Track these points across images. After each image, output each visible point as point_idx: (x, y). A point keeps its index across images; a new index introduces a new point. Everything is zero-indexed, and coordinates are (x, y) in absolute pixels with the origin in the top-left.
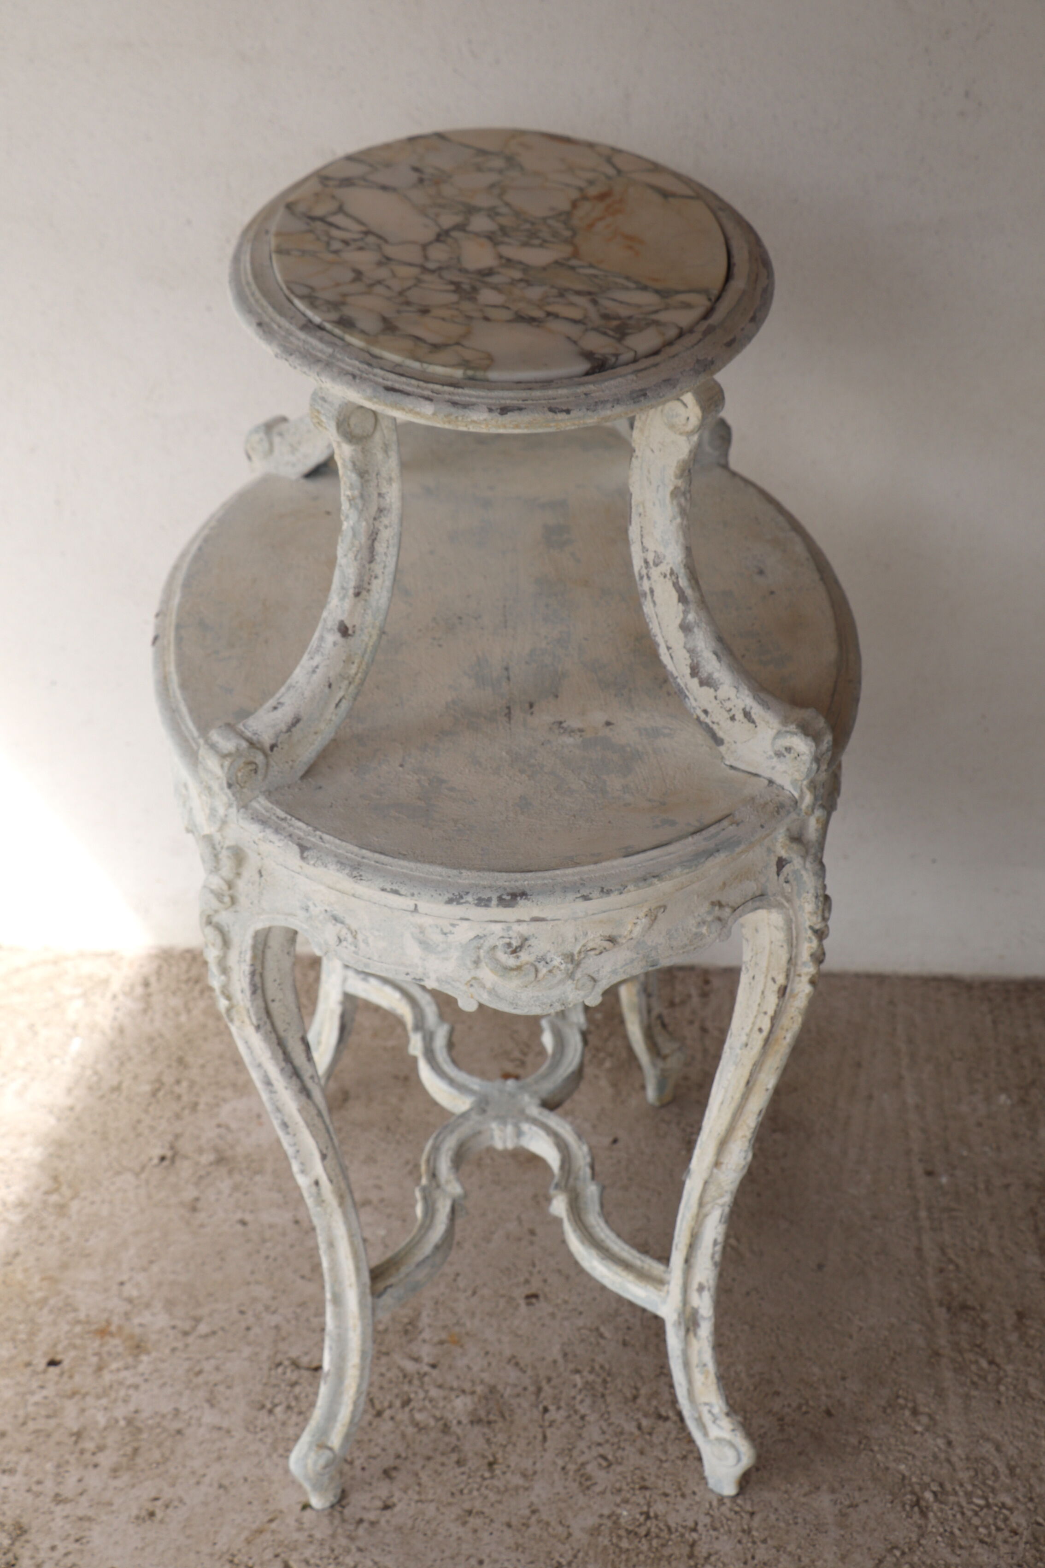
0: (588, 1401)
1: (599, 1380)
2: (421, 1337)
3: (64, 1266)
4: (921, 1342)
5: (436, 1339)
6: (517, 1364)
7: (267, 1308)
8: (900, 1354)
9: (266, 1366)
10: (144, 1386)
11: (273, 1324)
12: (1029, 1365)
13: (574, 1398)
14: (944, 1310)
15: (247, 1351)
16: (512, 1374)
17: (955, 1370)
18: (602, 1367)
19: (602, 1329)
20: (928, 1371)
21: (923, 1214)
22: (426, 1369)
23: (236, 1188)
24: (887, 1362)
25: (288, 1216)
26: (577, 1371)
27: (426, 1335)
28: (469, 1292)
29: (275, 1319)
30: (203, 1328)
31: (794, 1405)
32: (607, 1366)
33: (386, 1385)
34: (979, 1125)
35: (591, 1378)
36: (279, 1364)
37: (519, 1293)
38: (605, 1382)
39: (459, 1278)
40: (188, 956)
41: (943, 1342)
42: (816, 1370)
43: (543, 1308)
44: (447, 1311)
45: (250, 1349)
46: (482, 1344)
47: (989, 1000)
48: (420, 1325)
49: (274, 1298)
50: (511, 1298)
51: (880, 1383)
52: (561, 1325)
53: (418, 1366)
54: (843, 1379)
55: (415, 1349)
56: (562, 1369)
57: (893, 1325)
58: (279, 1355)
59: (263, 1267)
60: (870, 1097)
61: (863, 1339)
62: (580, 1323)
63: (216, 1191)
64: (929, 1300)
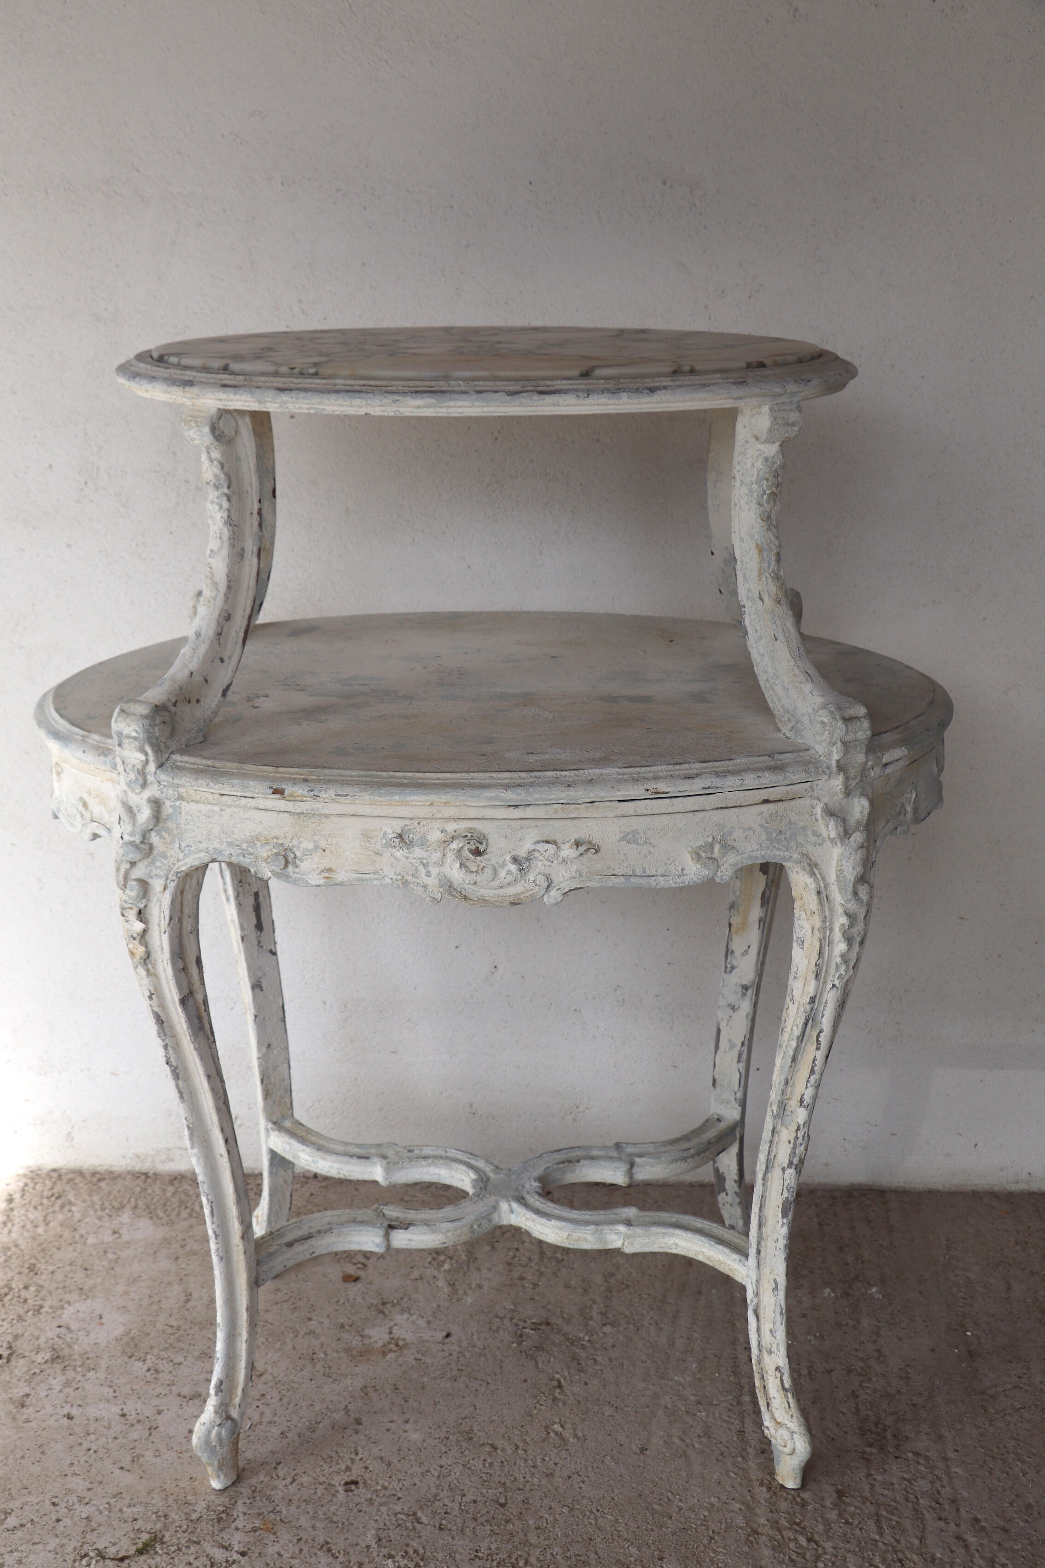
2: (234, 1525)
4: (740, 1521)
5: (249, 1527)
6: (329, 1550)
7: (80, 1499)
8: (719, 1533)
9: (69, 1559)
11: (84, 1515)
12: (848, 1542)
14: (764, 1489)
15: (53, 1543)
17: (773, 1548)
18: (415, 1551)
19: (419, 1514)
20: (746, 1549)
22: (236, 1556)
23: (67, 1384)
24: (705, 1541)
25: (116, 1410)
26: (391, 1556)
27: (239, 1523)
28: (289, 1480)
29: (86, 1511)
32: (421, 1551)
34: (804, 1316)
36: (86, 1555)
37: (338, 1480)
39: (280, 1467)
40: (55, 1175)
41: (762, 1521)
42: (633, 1550)
43: (362, 1493)
44: (264, 1499)
45: (57, 1540)
46: (295, 1530)
47: (816, 1205)
48: (235, 1513)
49: (89, 1489)
50: (330, 1484)
51: (698, 1562)
52: (378, 1510)
53: (228, 1554)
54: (661, 1559)
55: (226, 1538)
56: (375, 1554)
57: (713, 1505)
58: (86, 1546)
59: (82, 1460)
60: (700, 1292)
61: (683, 1519)
62: (398, 1508)
63: (47, 1387)
64: (750, 1480)
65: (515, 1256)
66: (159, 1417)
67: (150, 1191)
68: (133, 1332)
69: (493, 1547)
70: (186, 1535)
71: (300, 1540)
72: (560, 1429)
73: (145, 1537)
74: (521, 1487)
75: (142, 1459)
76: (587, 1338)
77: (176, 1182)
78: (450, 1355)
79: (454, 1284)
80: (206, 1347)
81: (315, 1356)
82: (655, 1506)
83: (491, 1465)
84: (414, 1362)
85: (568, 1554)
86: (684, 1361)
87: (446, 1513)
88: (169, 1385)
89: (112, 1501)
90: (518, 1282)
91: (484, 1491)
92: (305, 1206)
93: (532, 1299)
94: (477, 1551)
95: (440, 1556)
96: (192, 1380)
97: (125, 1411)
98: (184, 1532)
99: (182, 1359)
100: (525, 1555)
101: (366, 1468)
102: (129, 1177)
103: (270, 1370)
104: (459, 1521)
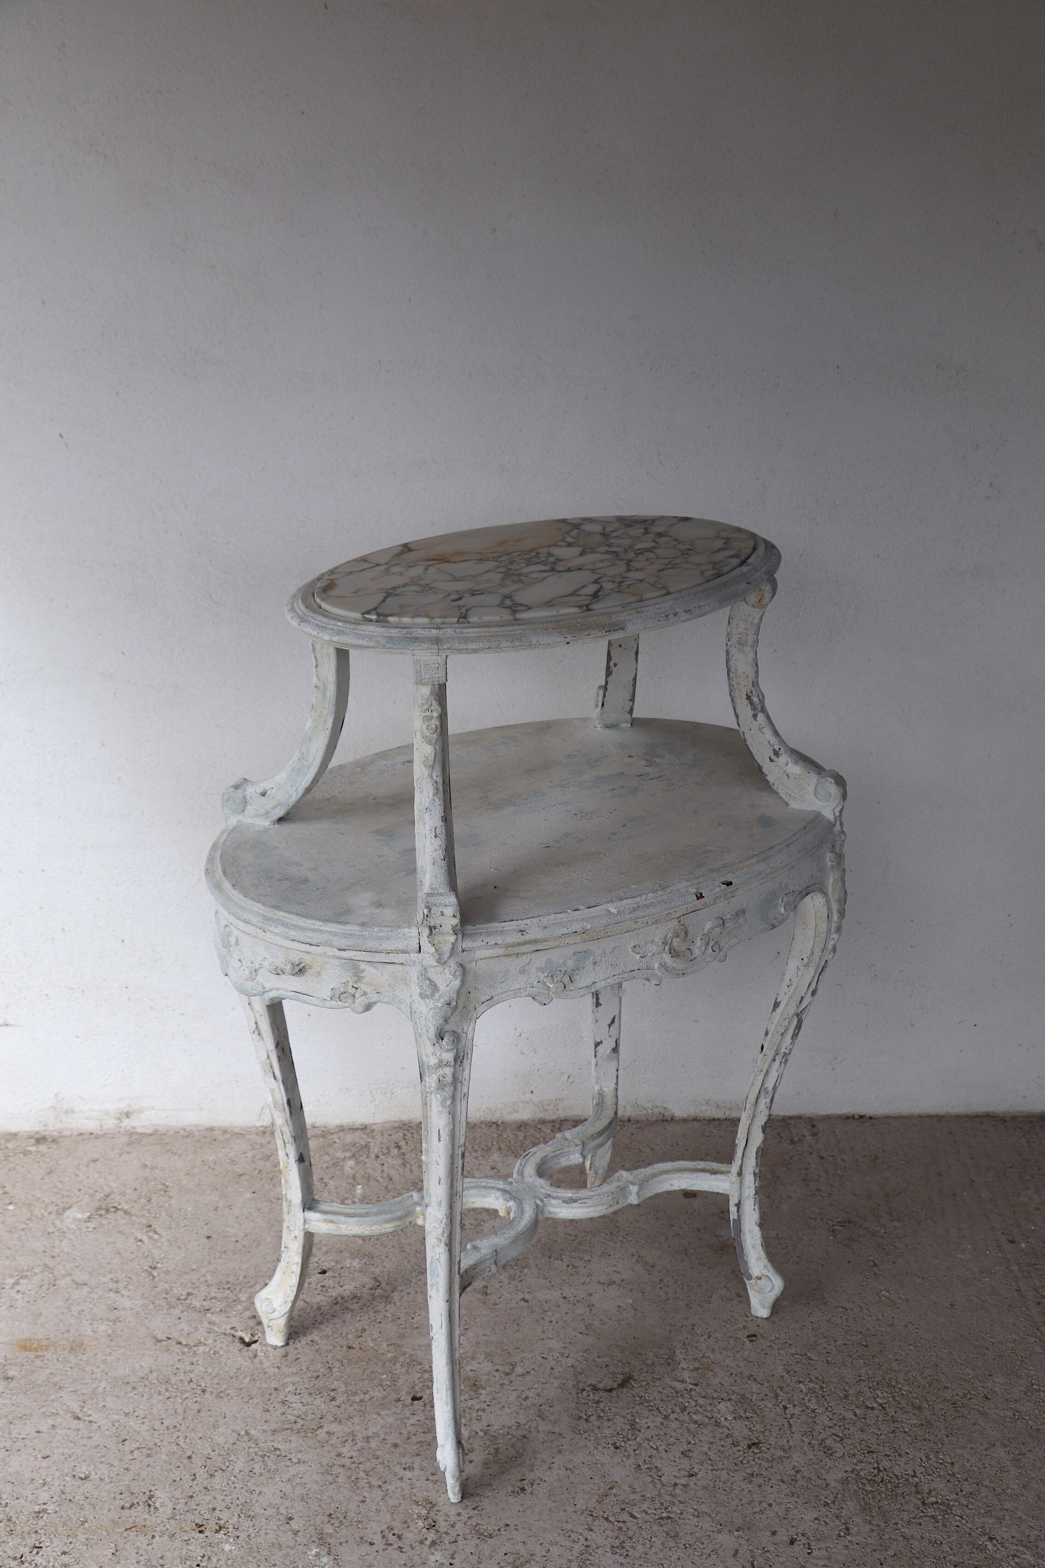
0: (814, 1400)
1: (817, 1387)
2: (680, 1367)
3: (402, 1336)
5: (692, 1367)
6: (755, 1380)
7: (562, 1354)
8: (1026, 1358)
9: (573, 1392)
10: (489, 1409)
11: (570, 1365)
13: (803, 1399)
15: (557, 1382)
16: (755, 1387)
18: (816, 1378)
19: (809, 1354)
21: (1015, 1268)
22: (691, 1387)
23: (512, 1278)
24: (1017, 1365)
25: (557, 1294)
26: (800, 1382)
27: (684, 1365)
28: (706, 1336)
29: (570, 1361)
30: (519, 1371)
31: (961, 1394)
32: (821, 1378)
33: (665, 1399)
35: (811, 1385)
36: (583, 1390)
37: (743, 1334)
38: (822, 1387)
39: (696, 1327)
42: (969, 1371)
43: (762, 1343)
44: (694, 1349)
45: (559, 1381)
46: (726, 1368)
48: (677, 1359)
49: (564, 1348)
50: (736, 1338)
52: (779, 1353)
53: (685, 1385)
54: (991, 1376)
55: (678, 1375)
56: (789, 1381)
57: (1015, 1340)
58: (580, 1384)
59: (550, 1329)
61: (997, 1350)
62: (793, 1351)
63: (498, 1281)
66: (592, 1298)
69: (870, 1372)
70: (649, 1374)
71: (731, 1374)
73: (620, 1377)
74: (874, 1334)
75: (593, 1327)
80: (603, 1249)
81: (687, 1250)
82: (975, 1342)
83: (847, 1320)
85: (924, 1375)
86: (960, 1244)
87: (828, 1353)
88: (588, 1276)
89: (585, 1355)
91: (849, 1338)
94: (859, 1376)
95: (835, 1380)
96: (604, 1272)
97: (565, 1295)
98: (647, 1372)
99: (590, 1258)
100: (894, 1378)
101: (758, 1326)
104: (839, 1358)
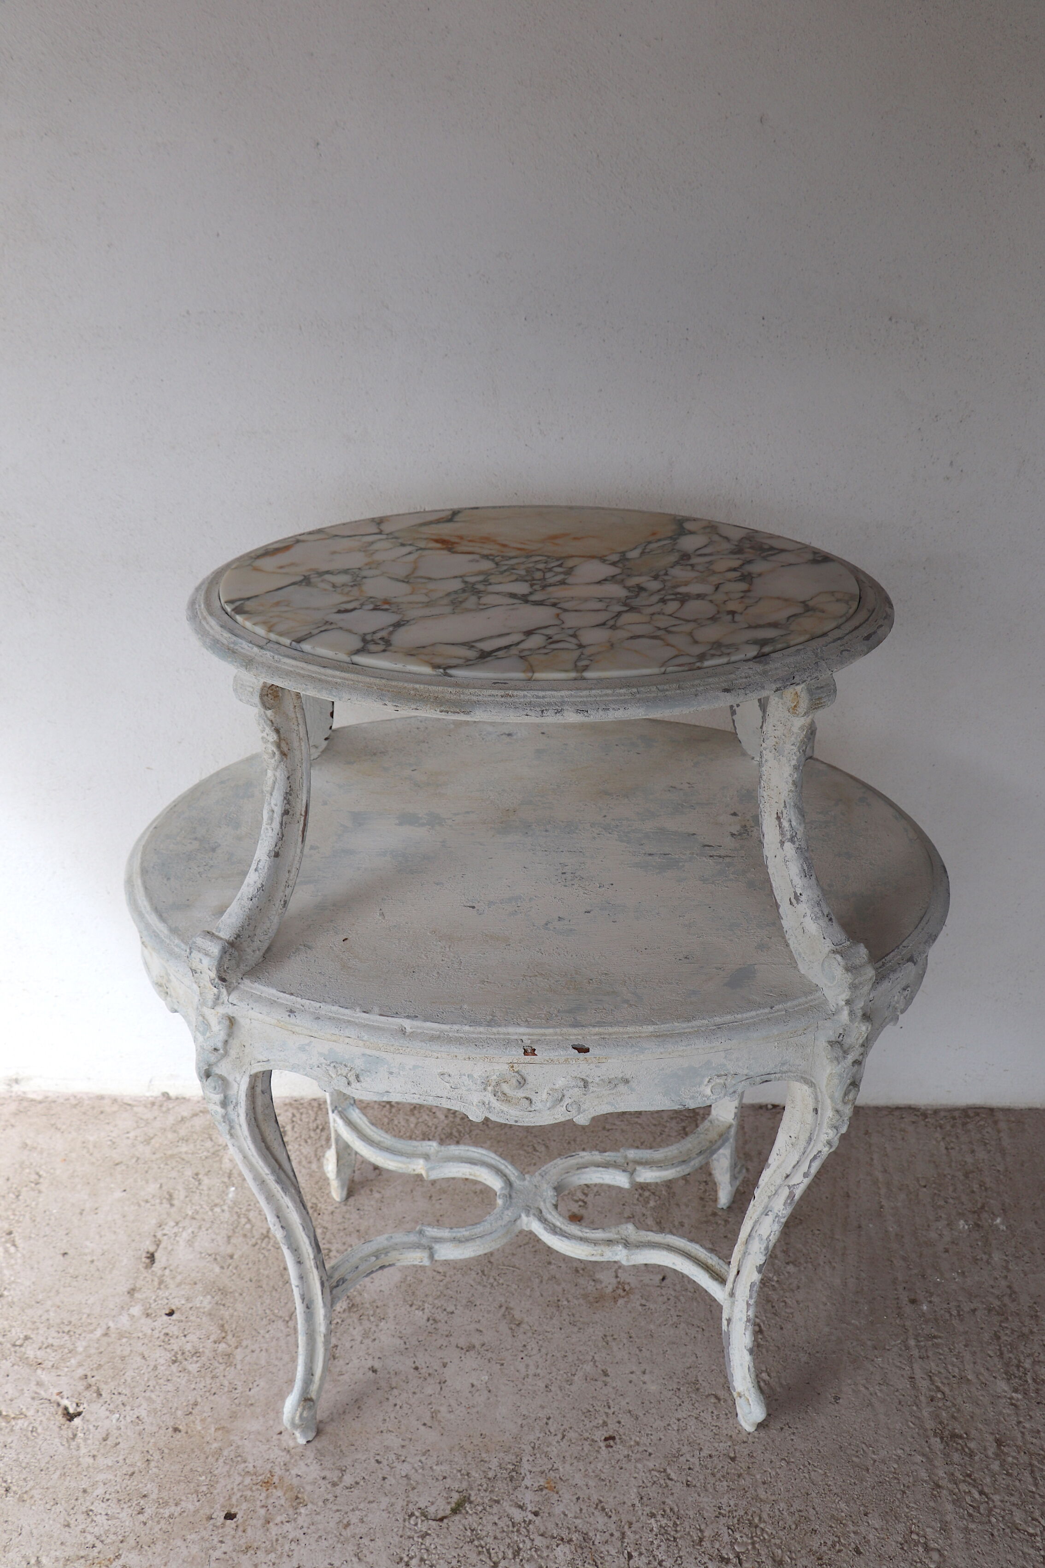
0: (664, 1547)
1: (671, 1524)
2: (524, 1484)
3: (233, 1416)
4: (924, 1475)
5: (536, 1485)
6: (603, 1509)
7: (398, 1457)
8: (908, 1487)
9: (400, 1517)
10: (304, 1540)
11: (404, 1474)
12: (1012, 1495)
13: (652, 1542)
14: (938, 1440)
15: (385, 1501)
16: (600, 1520)
17: (954, 1502)
18: (671, 1510)
19: (669, 1471)
20: (932, 1504)
21: (912, 1342)
22: (530, 1516)
23: (366, 1335)
24: (899, 1496)
25: (409, 1363)
26: (653, 1515)
27: (527, 1482)
28: (560, 1436)
29: (405, 1469)
30: (348, 1480)
31: (829, 1543)
32: (676, 1509)
33: (499, 1536)
34: (947, 1251)
35: (664, 1522)
36: (412, 1515)
37: (599, 1435)
38: (675, 1524)
39: (550, 1422)
40: (315, 1104)
41: (941, 1473)
42: (843, 1505)
43: (619, 1450)
44: (543, 1456)
45: (387, 1499)
46: (573, 1489)
47: (941, 1127)
48: (522, 1471)
49: (403, 1446)
50: (593, 1440)
51: (896, 1518)
52: (636, 1467)
53: (524, 1514)
54: (866, 1515)
55: (520, 1497)
56: (640, 1513)
57: (900, 1457)
58: (410, 1505)
59: (392, 1416)
60: (860, 1227)
61: (878, 1472)
62: (651, 1465)
63: (350, 1338)
64: (926, 1430)
65: (705, 1191)
66: (445, 1370)
67: (396, 1122)
68: (409, 1278)
69: (732, 1503)
70: (487, 1494)
71: (578, 1499)
72: (768, 1378)
73: (456, 1496)
74: (745, 1439)
75: (439, 1415)
76: (775, 1278)
77: (416, 1112)
78: (669, 1299)
79: (660, 1222)
80: (470, 1295)
81: (560, 1303)
82: (854, 1459)
83: (718, 1417)
84: (640, 1308)
85: (792, 1510)
86: (857, 1302)
87: (690, 1469)
88: (447, 1336)
89: (423, 1459)
90: (711, 1218)
91: (716, 1445)
92: (526, 1137)
93: (726, 1237)
94: (720, 1508)
95: (691, 1513)
96: (465, 1331)
97: (417, 1364)
98: (485, 1491)
99: (453, 1308)
100: (758, 1511)
101: (619, 1422)
102: (376, 1106)
103: (526, 1319)
104: (701, 1477)
